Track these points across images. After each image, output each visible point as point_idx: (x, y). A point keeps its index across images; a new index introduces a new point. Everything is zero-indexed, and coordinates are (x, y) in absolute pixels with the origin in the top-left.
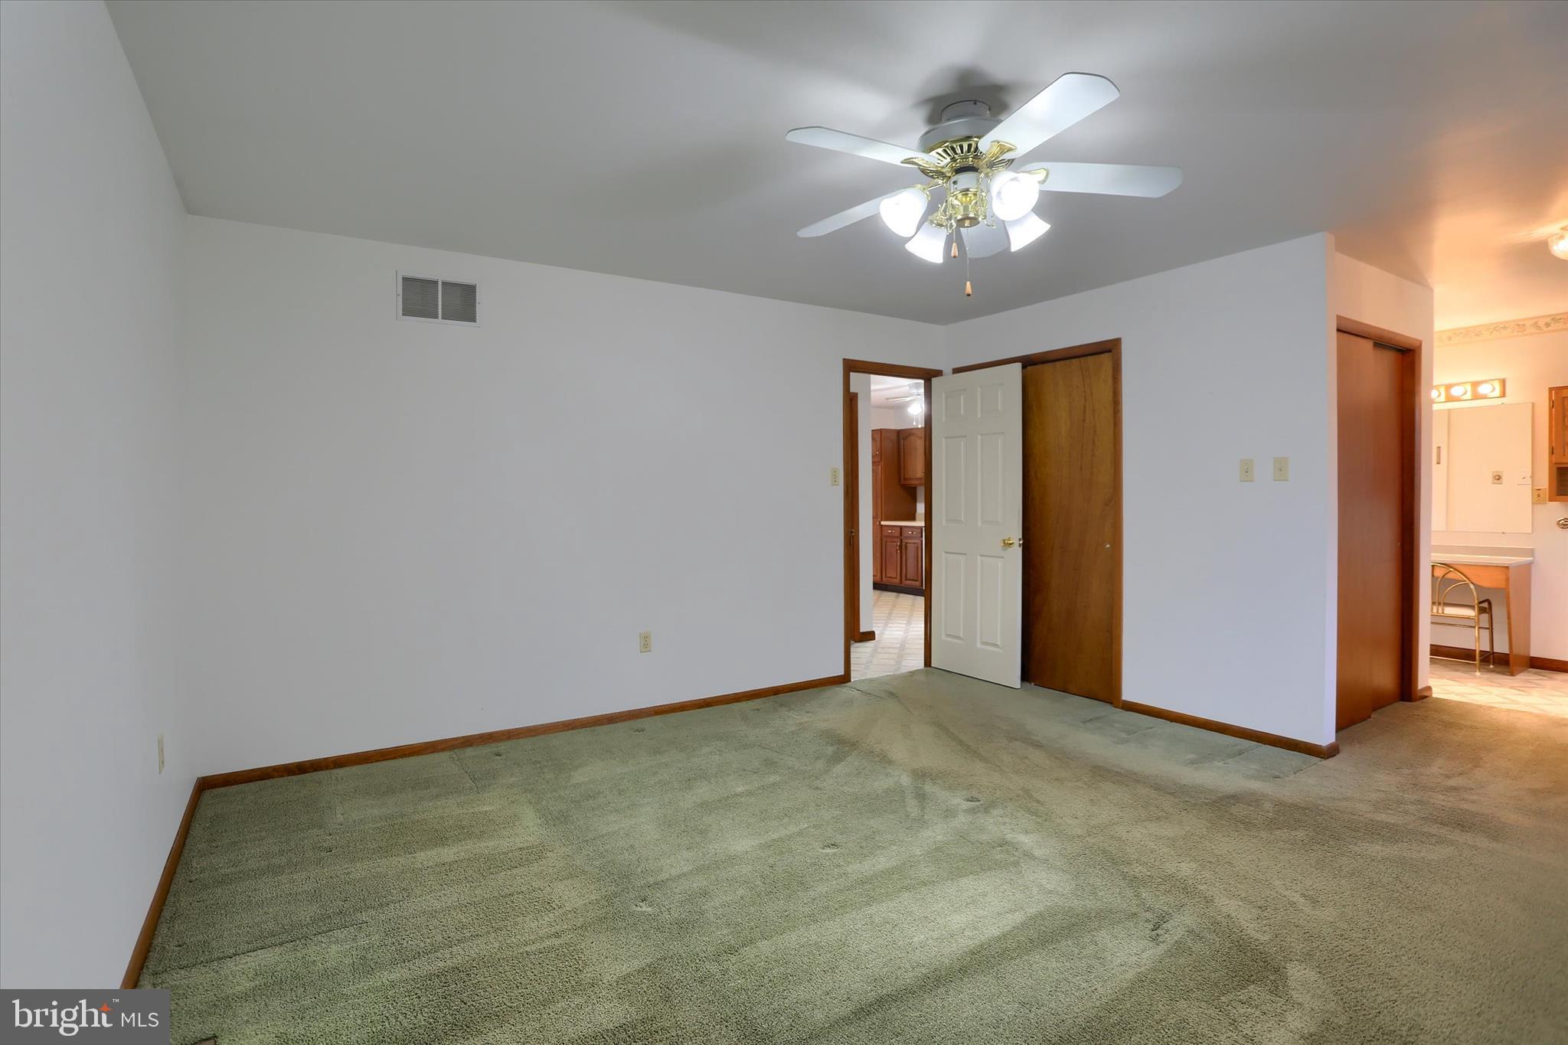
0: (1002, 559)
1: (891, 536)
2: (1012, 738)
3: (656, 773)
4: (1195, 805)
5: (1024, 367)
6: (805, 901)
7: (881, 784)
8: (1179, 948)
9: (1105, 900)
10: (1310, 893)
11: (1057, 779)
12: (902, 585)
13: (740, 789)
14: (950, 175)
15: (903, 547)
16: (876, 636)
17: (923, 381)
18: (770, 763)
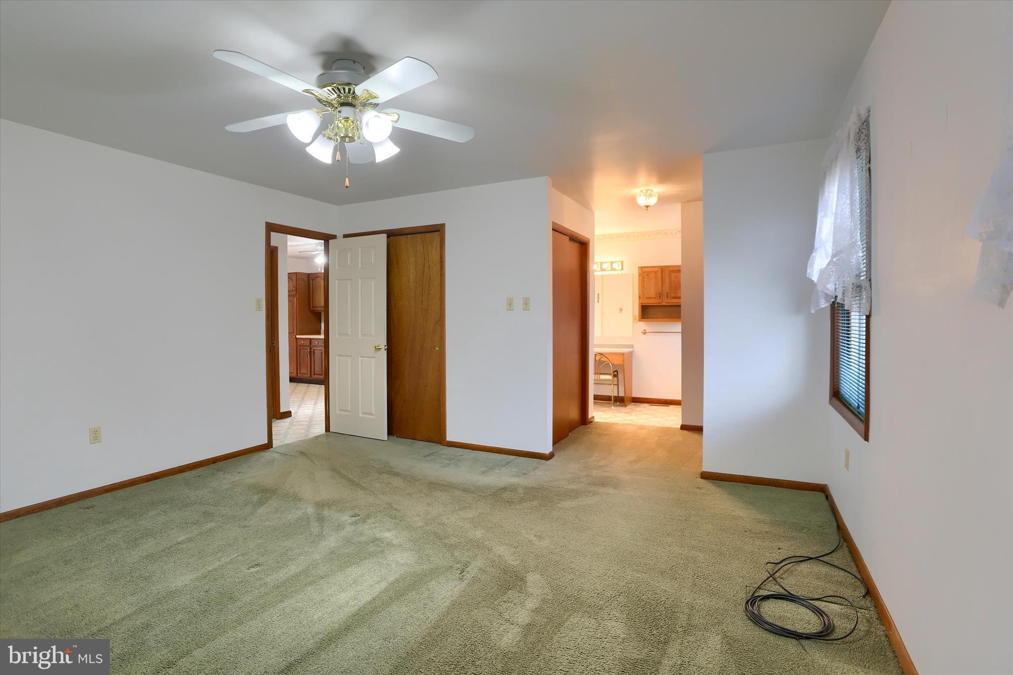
0: (375, 359)
1: (303, 345)
2: (381, 472)
3: (105, 539)
4: (484, 496)
5: (388, 237)
6: (234, 611)
7: (293, 515)
8: (475, 580)
9: (434, 562)
10: (539, 533)
11: (408, 494)
12: (312, 378)
13: (180, 539)
14: (337, 106)
15: (312, 353)
16: (292, 414)
17: (323, 241)
18: (207, 515)
